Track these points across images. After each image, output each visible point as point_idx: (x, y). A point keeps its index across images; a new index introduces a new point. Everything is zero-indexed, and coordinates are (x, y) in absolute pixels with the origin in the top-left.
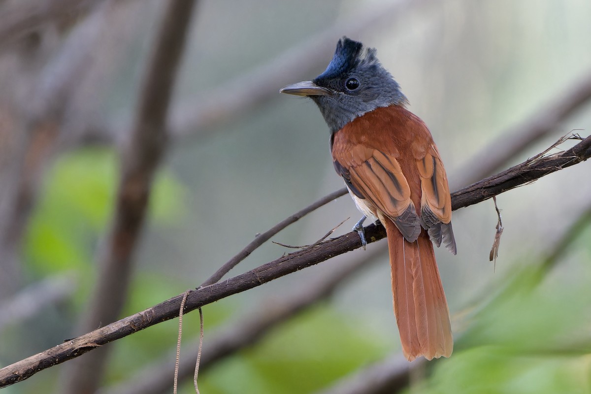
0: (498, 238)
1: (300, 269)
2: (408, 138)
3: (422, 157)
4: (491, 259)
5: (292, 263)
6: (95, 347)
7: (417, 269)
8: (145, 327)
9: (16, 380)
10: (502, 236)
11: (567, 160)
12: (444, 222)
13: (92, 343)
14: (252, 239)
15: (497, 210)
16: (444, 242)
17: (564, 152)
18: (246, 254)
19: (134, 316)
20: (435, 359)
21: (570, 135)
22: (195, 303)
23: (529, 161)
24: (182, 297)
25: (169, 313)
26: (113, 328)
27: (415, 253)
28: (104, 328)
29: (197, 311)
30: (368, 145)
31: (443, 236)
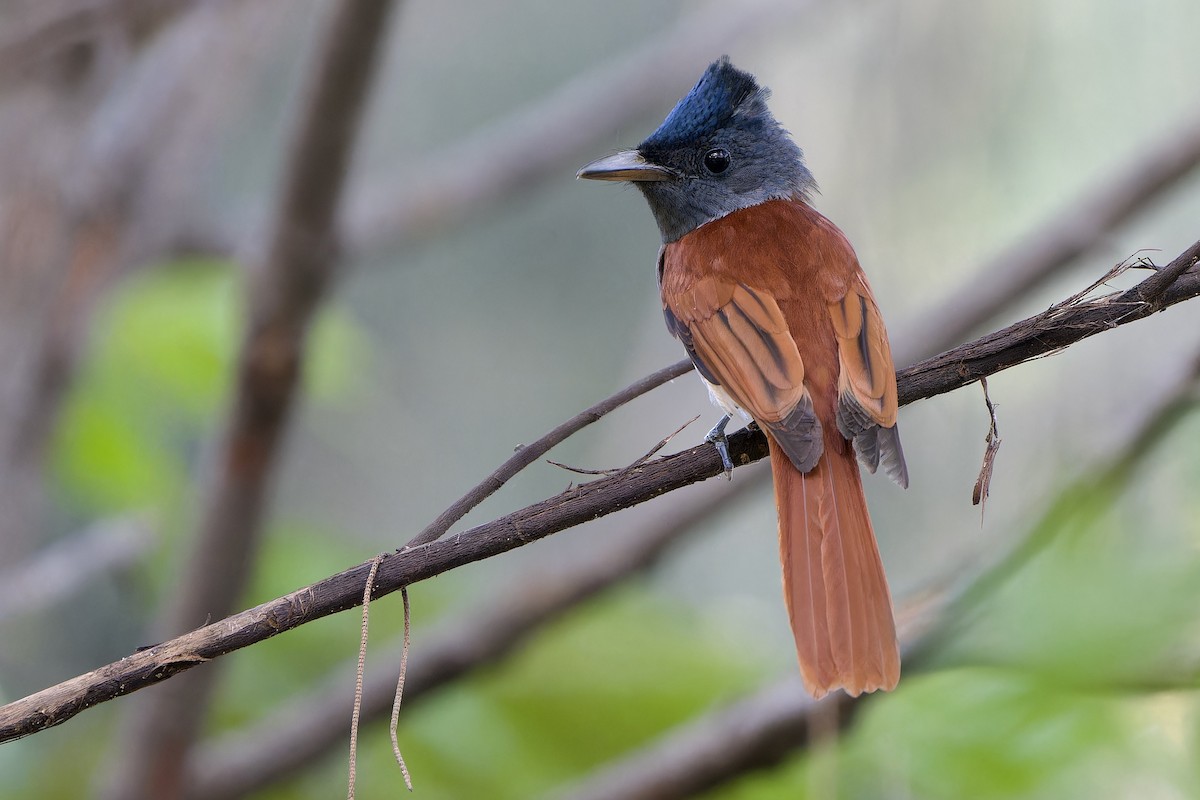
0: (989, 459)
1: (601, 515)
2: (812, 262)
3: (839, 297)
4: (976, 501)
5: (586, 503)
6: (198, 662)
7: (830, 518)
8: (295, 625)
9: (42, 724)
10: (998, 457)
11: (1126, 310)
12: (883, 425)
13: (192, 654)
14: (509, 455)
15: (989, 404)
16: (884, 463)
17: (1122, 294)
18: (495, 484)
19: (274, 602)
20: (864, 695)
21: (1134, 260)
22: (394, 579)
23: (1051, 311)
24: (370, 568)
25: (343, 597)
26: (233, 625)
27: (825, 486)
28: (216, 625)
29: (398, 593)
30: (725, 277)
31: (881, 452)
